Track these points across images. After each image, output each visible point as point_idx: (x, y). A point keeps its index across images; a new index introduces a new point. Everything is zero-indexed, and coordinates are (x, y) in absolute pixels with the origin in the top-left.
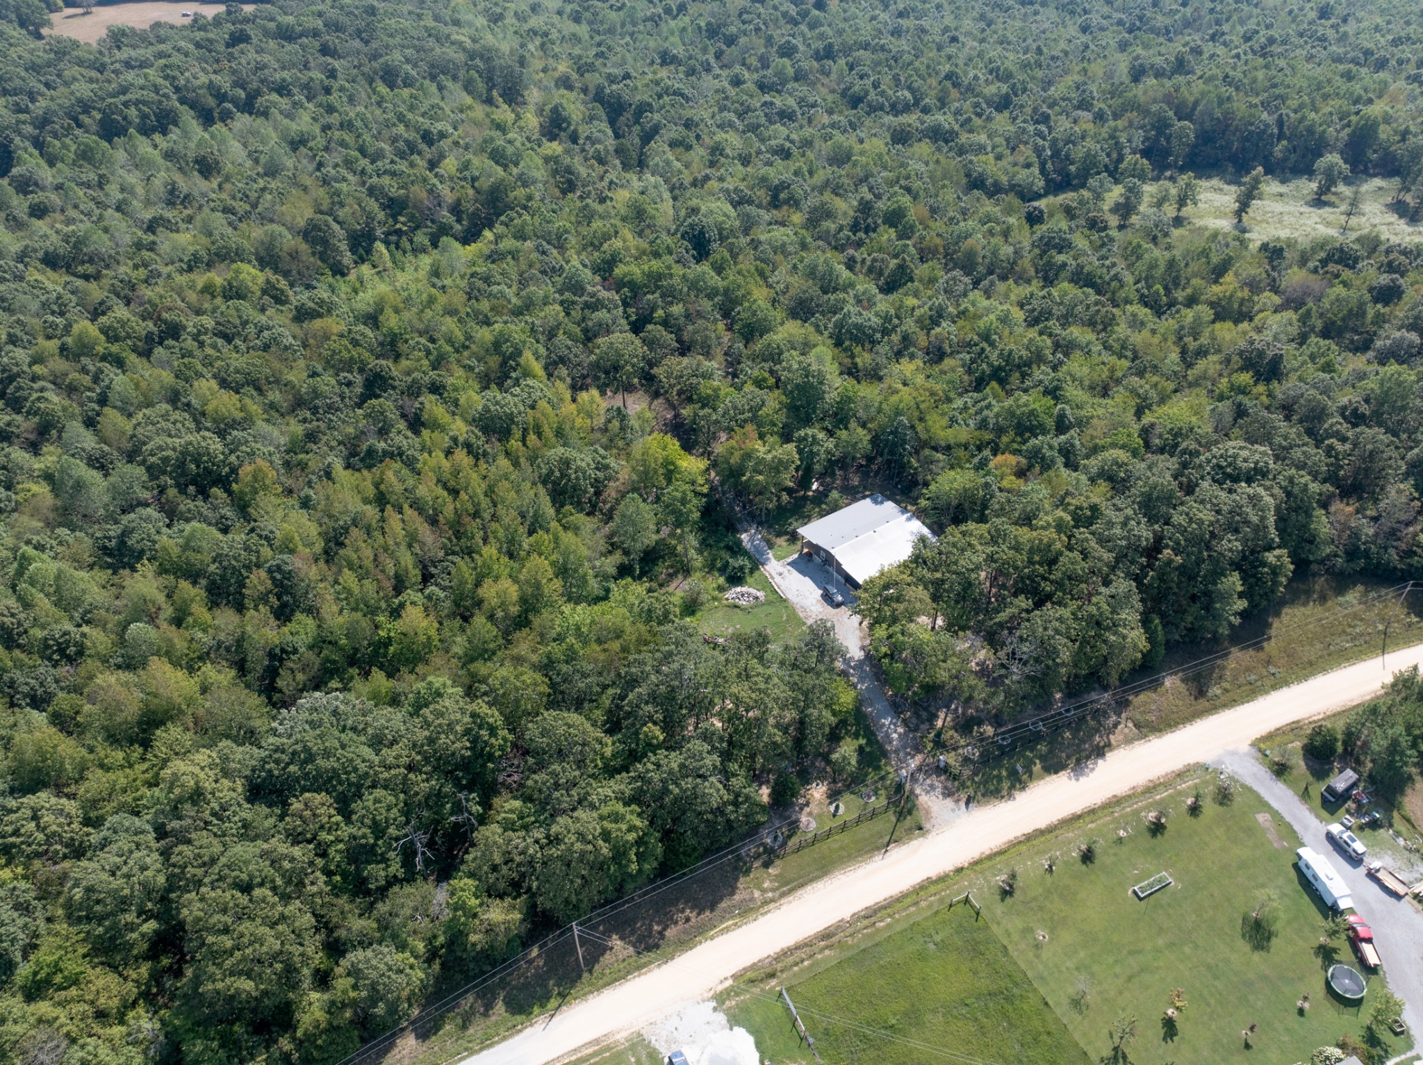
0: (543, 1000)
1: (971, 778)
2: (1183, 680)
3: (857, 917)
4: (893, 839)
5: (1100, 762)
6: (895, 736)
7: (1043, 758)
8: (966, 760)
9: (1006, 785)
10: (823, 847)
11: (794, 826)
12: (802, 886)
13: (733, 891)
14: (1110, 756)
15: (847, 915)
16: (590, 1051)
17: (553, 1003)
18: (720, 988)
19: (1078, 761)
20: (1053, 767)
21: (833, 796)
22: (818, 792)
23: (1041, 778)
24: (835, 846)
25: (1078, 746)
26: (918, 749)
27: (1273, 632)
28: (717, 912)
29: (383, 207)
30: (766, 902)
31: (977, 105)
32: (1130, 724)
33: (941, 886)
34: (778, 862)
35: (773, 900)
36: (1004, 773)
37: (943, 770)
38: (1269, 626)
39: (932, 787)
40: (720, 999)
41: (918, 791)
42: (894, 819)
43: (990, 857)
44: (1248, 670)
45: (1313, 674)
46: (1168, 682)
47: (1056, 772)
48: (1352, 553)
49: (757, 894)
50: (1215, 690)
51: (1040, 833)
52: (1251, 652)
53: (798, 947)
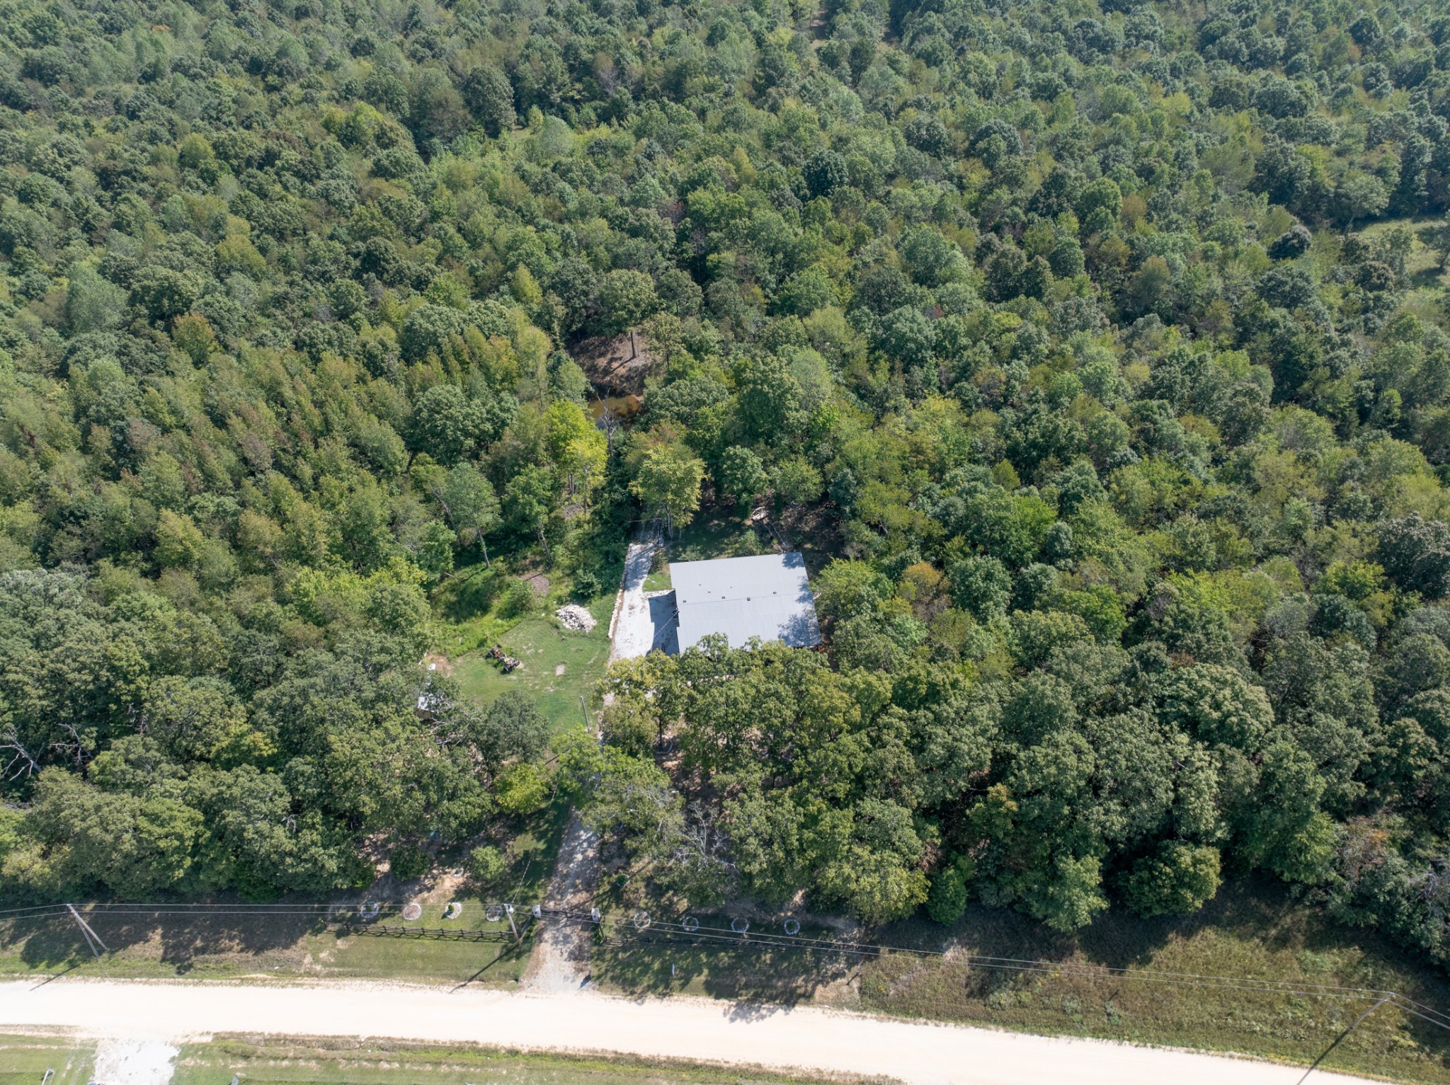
0: (54, 959)
1: (615, 952)
2: (971, 961)
3: (373, 1043)
4: (481, 976)
5: (780, 1012)
6: (579, 857)
7: (715, 970)
8: (629, 928)
9: (646, 981)
10: (406, 946)
11: (397, 905)
12: (354, 975)
13: (290, 941)
14: (800, 1011)
15: (364, 1032)
16: (45, 1035)
17: (61, 967)
18: (197, 1040)
19: (756, 998)
20: (718, 989)
21: (462, 894)
22: (452, 880)
23: (695, 993)
24: (418, 950)
25: (770, 978)
26: (588, 886)
27: (1159, 955)
28: (259, 958)
30: (309, 974)
31: (1374, 73)
32: (855, 984)
33: (479, 1059)
34: (353, 938)
35: (317, 975)
36: (656, 966)
37: (594, 927)
38: (1161, 942)
39: (567, 938)
40: (188, 1050)
41: (547, 936)
42: (497, 954)
43: (557, 1057)
44: (1077, 991)
45: (1170, 1042)
46: (949, 955)
47: (717, 997)
48: (1362, 900)
49: (308, 959)
50: (1004, 997)
51: (637, 1061)
52: (1103, 969)
53: (294, 1040)
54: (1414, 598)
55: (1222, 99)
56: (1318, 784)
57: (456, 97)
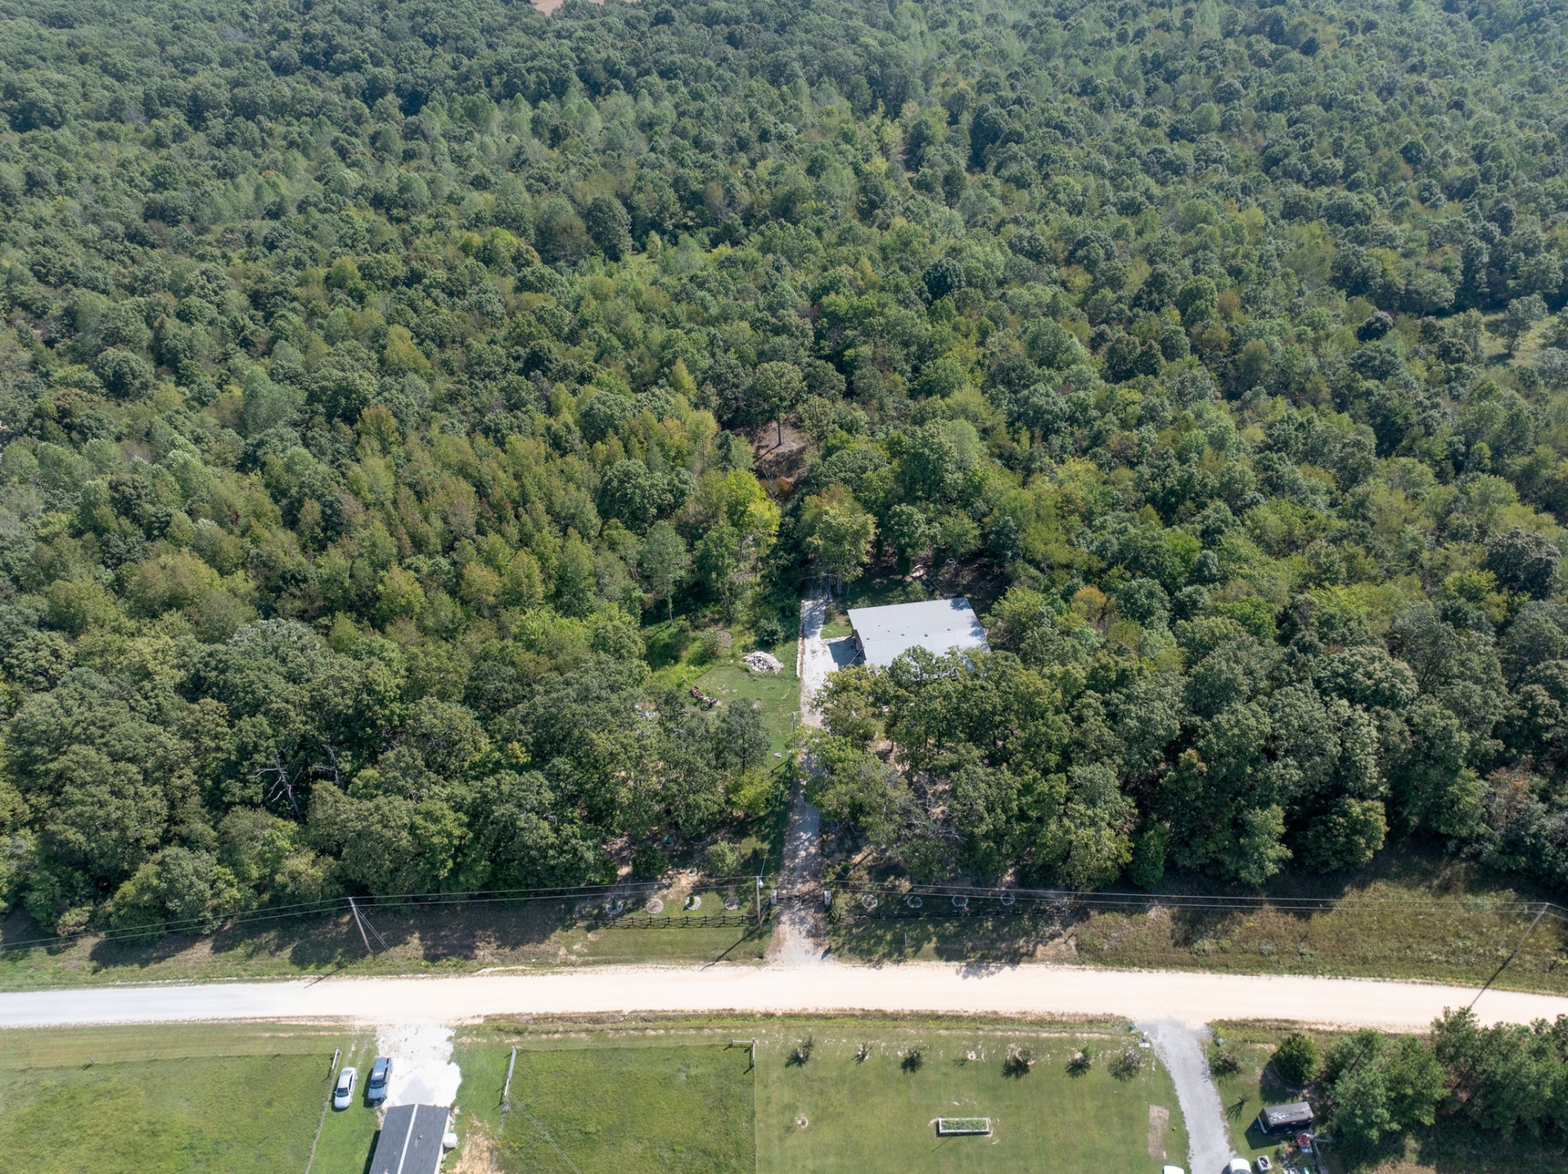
0: (323, 962)
1: (849, 928)
2: (1173, 918)
3: (636, 1016)
4: (727, 956)
5: (1007, 969)
6: (803, 853)
7: (943, 938)
8: (859, 908)
9: (882, 949)
10: (653, 935)
11: (641, 902)
12: (609, 962)
13: (543, 937)
14: (1024, 969)
15: (627, 1008)
16: (326, 1024)
17: (329, 968)
18: (469, 1022)
19: (983, 958)
20: (947, 952)
21: (699, 889)
22: (687, 879)
23: (927, 958)
24: (665, 938)
25: (993, 942)
26: (815, 876)
27: (1339, 904)
28: (515, 953)
29: (681, 199)
30: (565, 964)
31: (1428, 188)
32: (1072, 943)
33: (738, 1023)
34: (602, 931)
35: (573, 964)
36: (889, 937)
37: (826, 909)
38: (1340, 894)
39: (802, 921)
40: (462, 1030)
41: (784, 918)
42: (740, 936)
43: (809, 1017)
44: (1271, 936)
45: (1358, 974)
46: (1152, 914)
47: (948, 960)
48: (1513, 845)
49: (562, 951)
50: (1207, 944)
51: (883, 1016)
52: (1290, 918)
53: (561, 1018)
54: (1525, 597)
55: (1293, 211)
56: (1463, 738)
57: (579, 224)
